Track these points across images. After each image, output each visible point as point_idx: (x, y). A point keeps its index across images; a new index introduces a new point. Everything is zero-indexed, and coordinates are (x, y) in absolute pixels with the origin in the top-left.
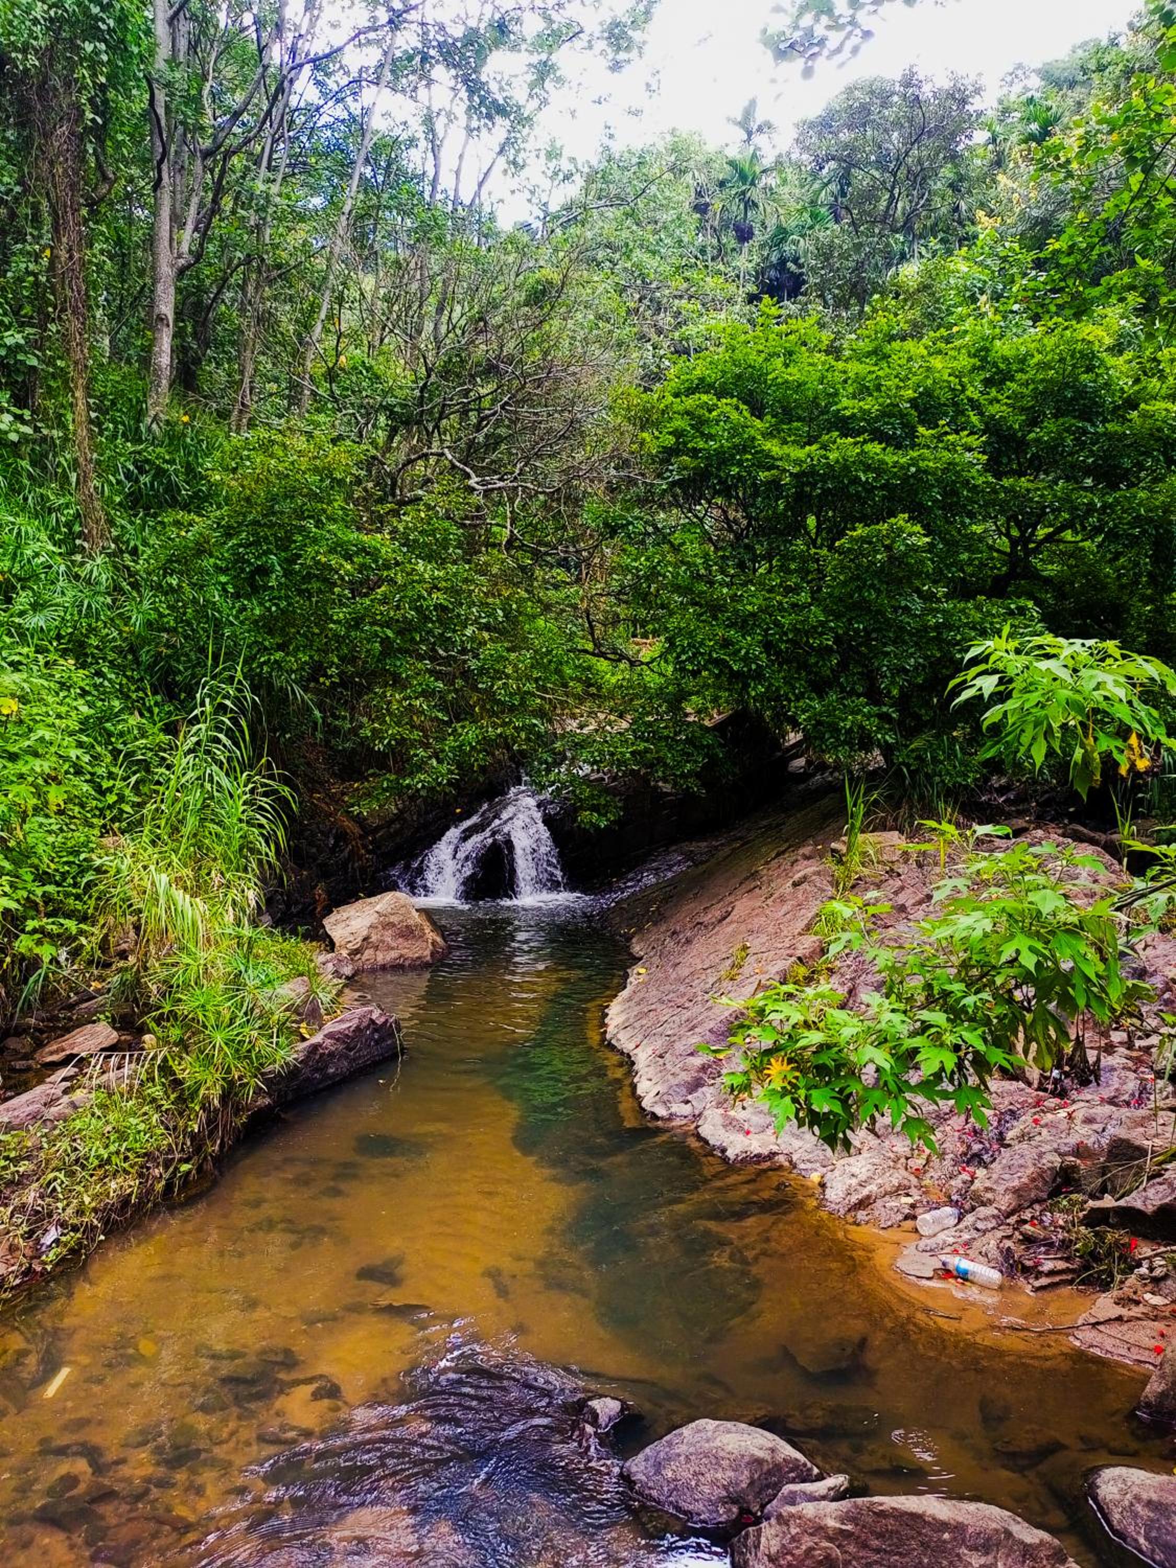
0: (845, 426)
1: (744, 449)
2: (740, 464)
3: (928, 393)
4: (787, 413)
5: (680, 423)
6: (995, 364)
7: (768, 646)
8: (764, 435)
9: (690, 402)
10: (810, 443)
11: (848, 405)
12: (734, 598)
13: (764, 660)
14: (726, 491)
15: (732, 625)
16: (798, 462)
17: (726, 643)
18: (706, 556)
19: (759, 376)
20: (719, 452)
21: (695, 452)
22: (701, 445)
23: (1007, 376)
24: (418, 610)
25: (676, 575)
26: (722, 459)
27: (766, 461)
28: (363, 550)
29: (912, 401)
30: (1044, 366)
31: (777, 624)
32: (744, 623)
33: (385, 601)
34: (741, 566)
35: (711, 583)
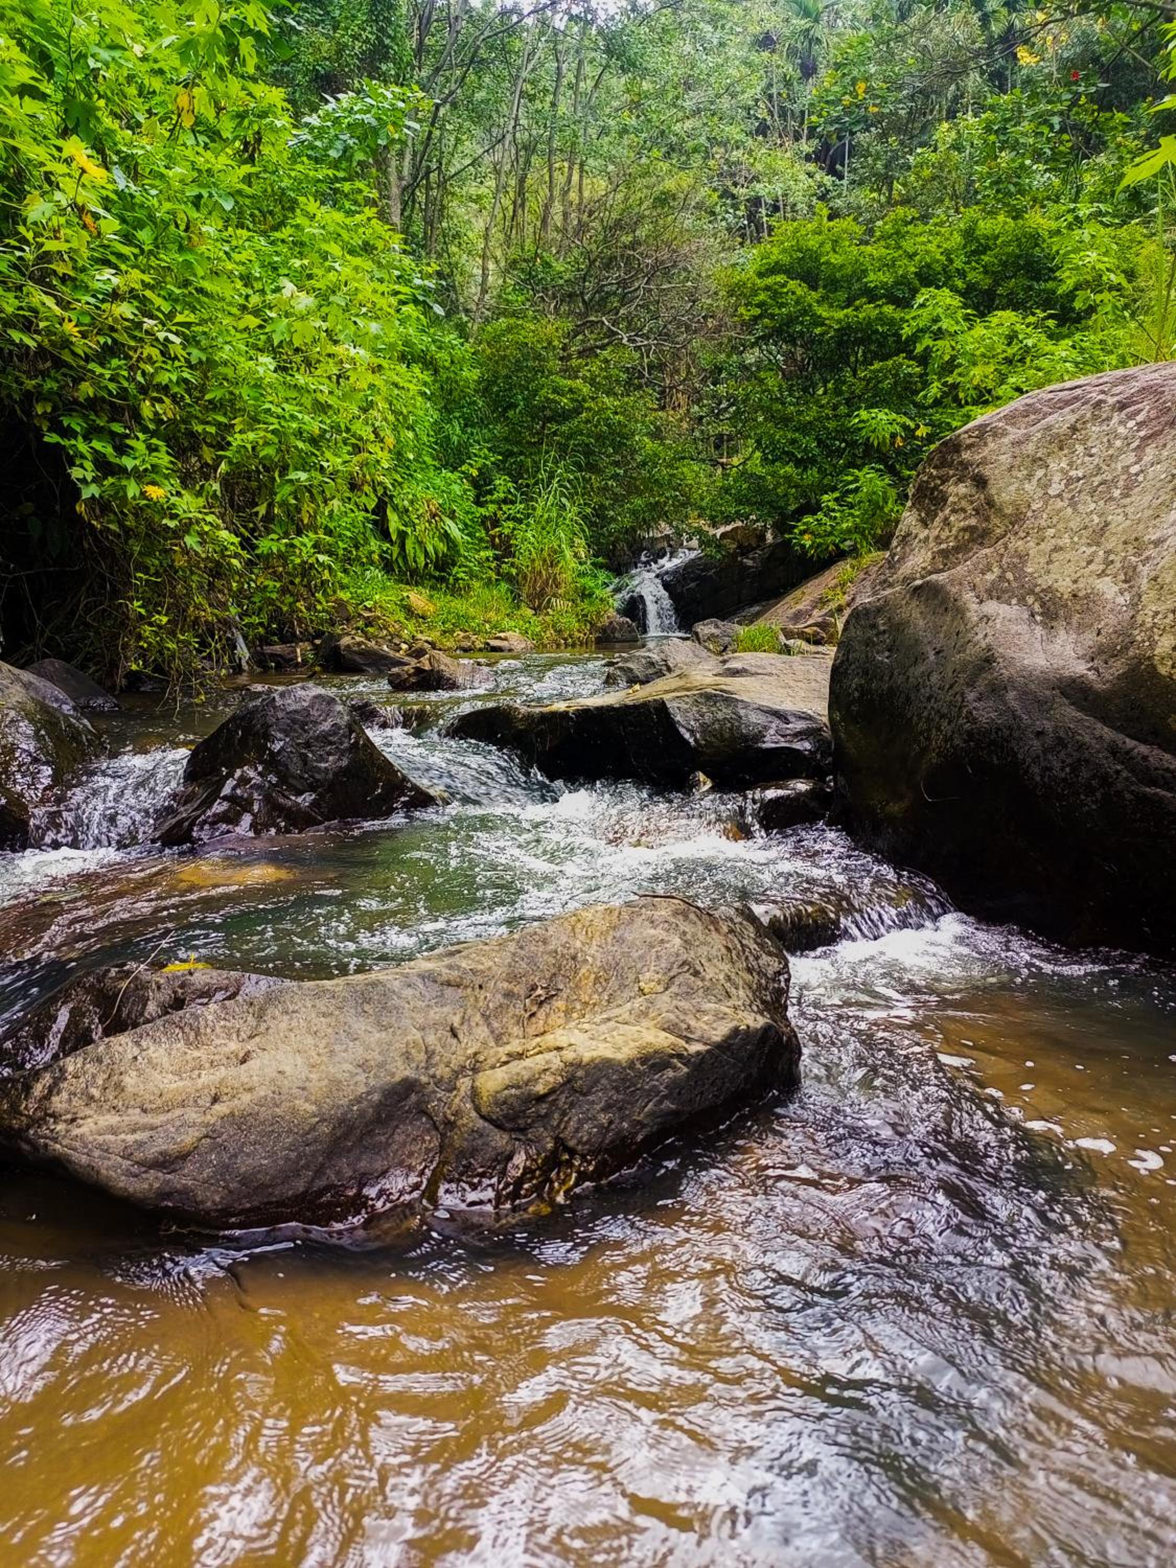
0: (871, 295)
1: (805, 312)
2: (802, 323)
3: (928, 266)
4: (833, 284)
5: (762, 297)
6: (978, 241)
7: (820, 442)
8: (818, 302)
9: (769, 281)
10: (847, 307)
11: (874, 278)
12: (800, 413)
13: (817, 451)
14: (792, 341)
15: (797, 430)
16: (839, 321)
17: (793, 442)
18: (780, 386)
19: (815, 256)
20: (789, 315)
21: (772, 317)
22: (777, 311)
23: (984, 249)
24: (609, 426)
25: (760, 399)
26: (791, 320)
27: (818, 321)
28: (571, 391)
29: (916, 274)
30: (1006, 244)
31: (825, 428)
32: (804, 429)
33: (588, 421)
34: (805, 390)
35: (783, 404)
